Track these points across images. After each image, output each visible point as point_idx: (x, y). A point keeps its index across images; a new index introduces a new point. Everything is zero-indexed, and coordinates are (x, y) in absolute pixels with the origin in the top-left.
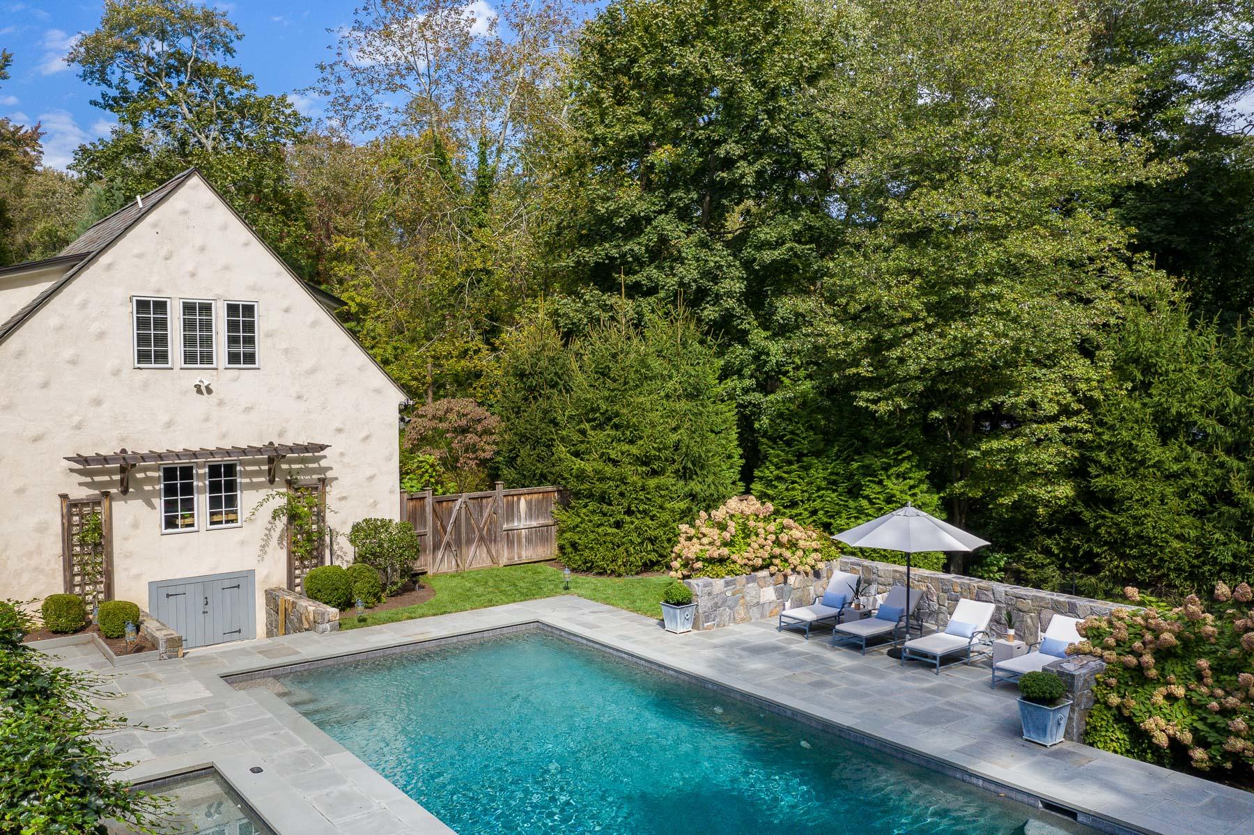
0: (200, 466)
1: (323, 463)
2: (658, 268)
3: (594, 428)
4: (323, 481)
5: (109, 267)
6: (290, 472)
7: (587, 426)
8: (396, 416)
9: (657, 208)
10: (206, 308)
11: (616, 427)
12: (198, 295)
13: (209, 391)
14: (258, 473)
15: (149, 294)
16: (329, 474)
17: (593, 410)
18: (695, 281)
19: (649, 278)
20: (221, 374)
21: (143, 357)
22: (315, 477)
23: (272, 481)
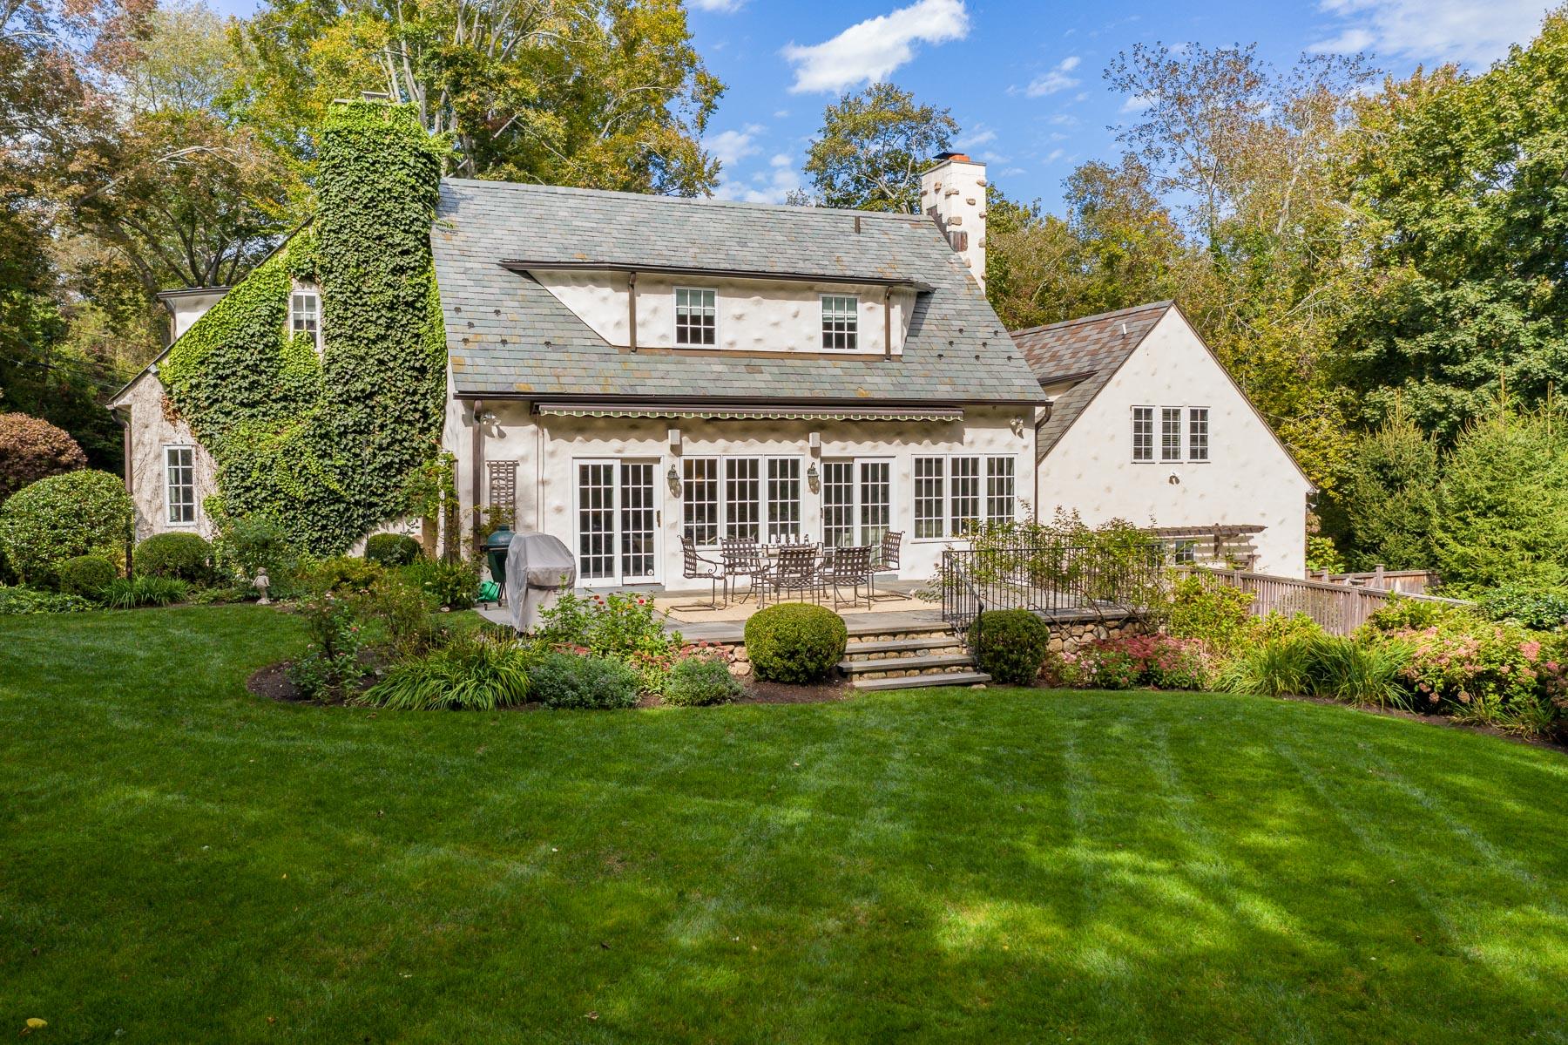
0: (1169, 541)
1: (1252, 542)
2: (1489, 357)
3: (1477, 515)
4: (1252, 557)
5: (1119, 383)
6: (1229, 549)
7: (1470, 513)
8: (1304, 502)
9: (1488, 297)
10: (1176, 413)
11: (1502, 515)
12: (1172, 404)
13: (1178, 481)
14: (1207, 550)
15: (1142, 403)
16: (1255, 552)
17: (1476, 499)
18: (1544, 371)
19: (1479, 368)
20: (1184, 467)
21: (1137, 454)
22: (1246, 554)
23: (1216, 556)
